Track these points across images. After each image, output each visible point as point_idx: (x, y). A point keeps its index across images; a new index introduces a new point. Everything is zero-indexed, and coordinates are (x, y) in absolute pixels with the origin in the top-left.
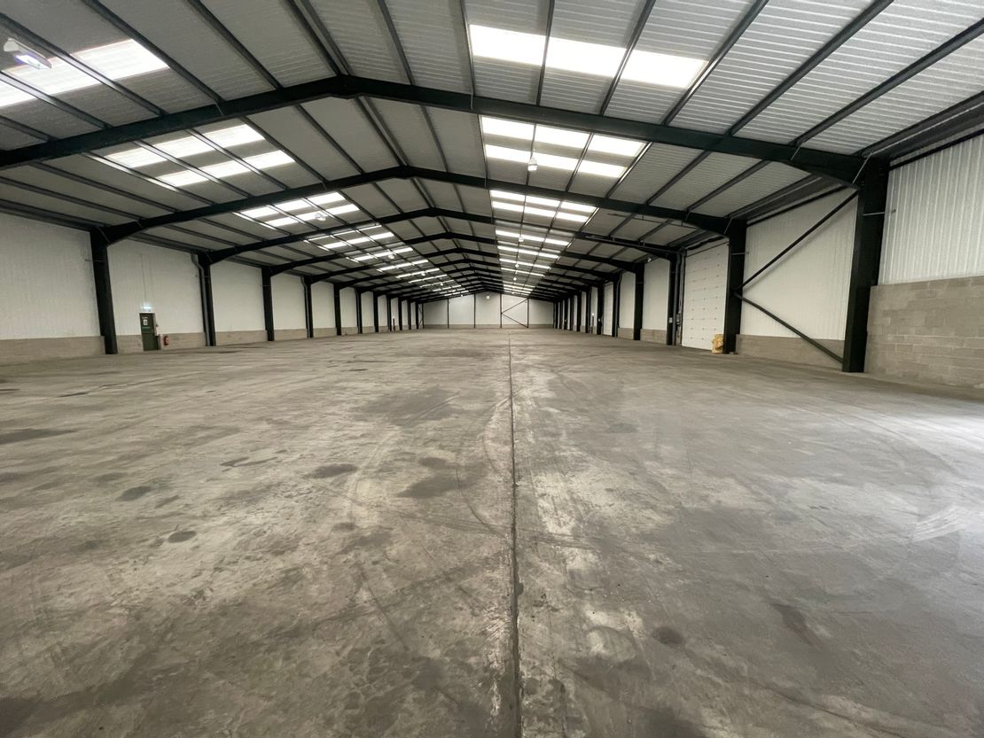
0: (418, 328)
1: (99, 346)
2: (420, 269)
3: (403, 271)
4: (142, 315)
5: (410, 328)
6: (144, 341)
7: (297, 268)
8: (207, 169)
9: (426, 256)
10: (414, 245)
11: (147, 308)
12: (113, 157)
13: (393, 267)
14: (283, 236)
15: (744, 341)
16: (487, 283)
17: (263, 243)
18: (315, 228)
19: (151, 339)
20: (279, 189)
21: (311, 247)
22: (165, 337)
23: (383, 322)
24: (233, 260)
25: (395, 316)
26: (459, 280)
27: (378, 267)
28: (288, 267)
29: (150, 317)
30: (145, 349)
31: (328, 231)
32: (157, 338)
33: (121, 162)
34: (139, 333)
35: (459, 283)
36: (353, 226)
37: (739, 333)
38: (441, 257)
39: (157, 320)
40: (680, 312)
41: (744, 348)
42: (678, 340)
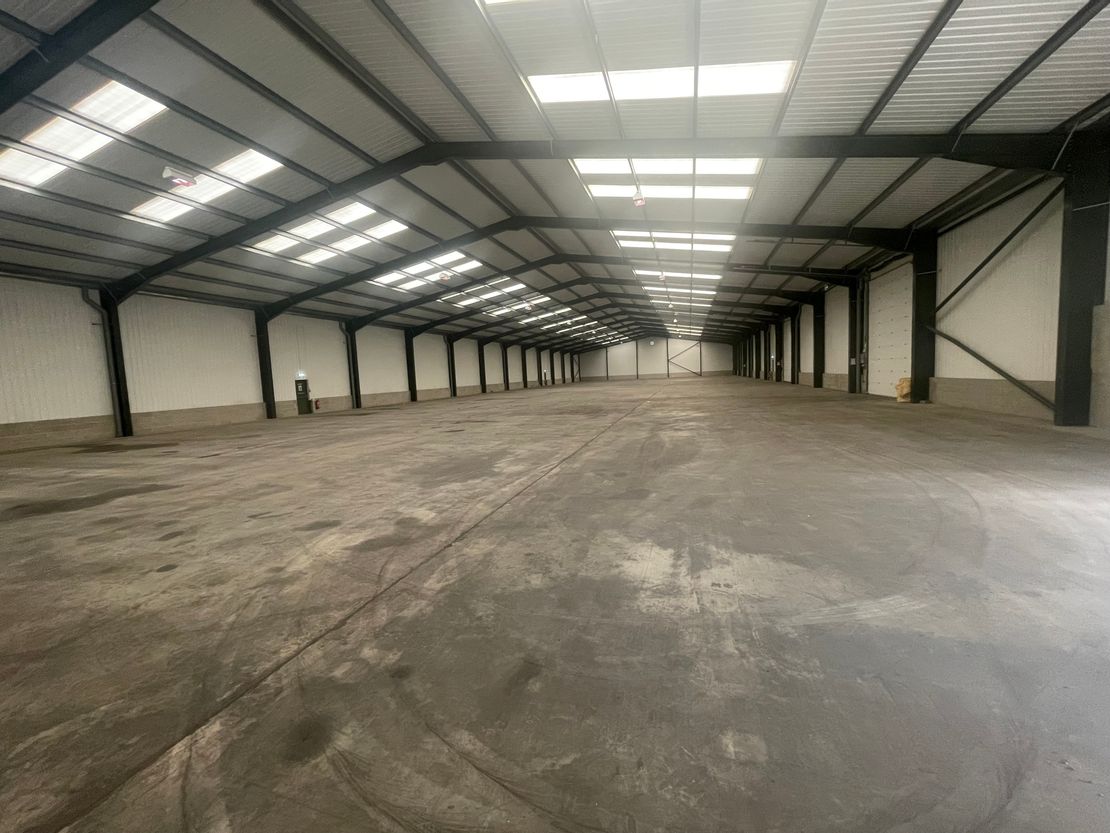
0: (573, 381)
1: (261, 412)
2: (565, 318)
3: (548, 321)
4: (297, 382)
5: (564, 381)
6: (299, 404)
7: (439, 327)
8: (336, 245)
9: (567, 304)
10: (551, 294)
11: (302, 375)
12: (260, 245)
13: (534, 319)
14: (416, 298)
15: (939, 386)
16: (648, 328)
17: (400, 306)
18: (445, 287)
19: (305, 404)
20: (399, 255)
21: (447, 306)
22: (317, 401)
23: (532, 376)
24: (374, 325)
25: (546, 370)
26: (614, 326)
27: (518, 320)
28: (429, 327)
29: (304, 383)
30: (300, 413)
31: (459, 289)
32: (310, 402)
33: (266, 248)
34: (295, 399)
35: (615, 329)
36: (482, 281)
37: (933, 375)
38: (585, 303)
39: (310, 386)
40: (864, 351)
41: (939, 394)
42: (864, 386)
